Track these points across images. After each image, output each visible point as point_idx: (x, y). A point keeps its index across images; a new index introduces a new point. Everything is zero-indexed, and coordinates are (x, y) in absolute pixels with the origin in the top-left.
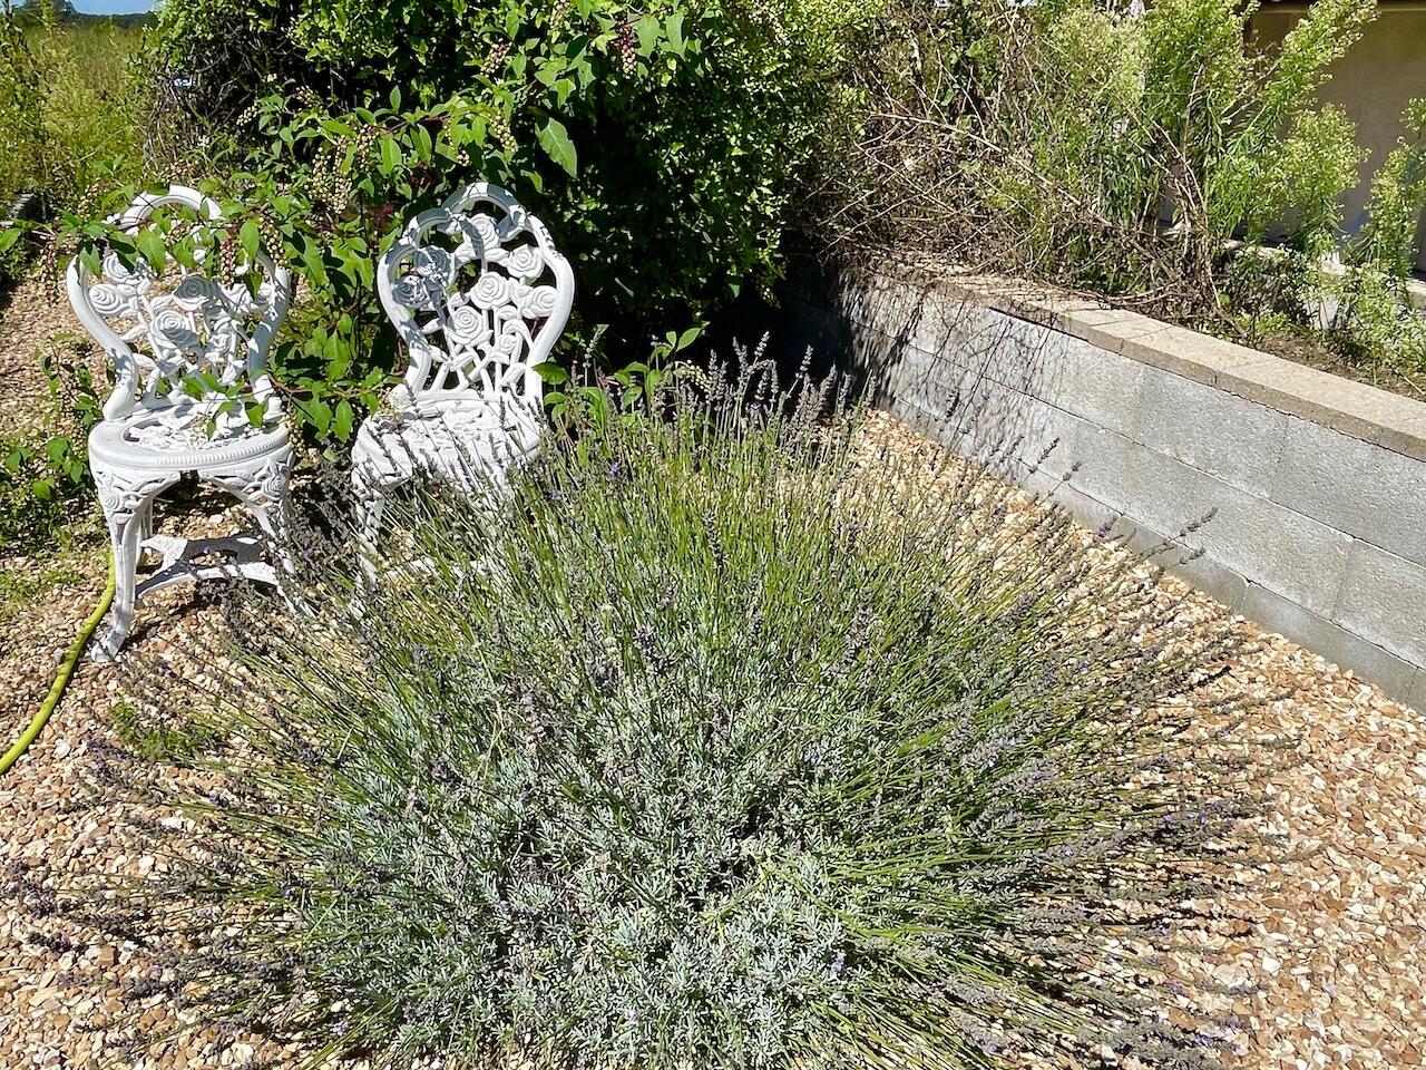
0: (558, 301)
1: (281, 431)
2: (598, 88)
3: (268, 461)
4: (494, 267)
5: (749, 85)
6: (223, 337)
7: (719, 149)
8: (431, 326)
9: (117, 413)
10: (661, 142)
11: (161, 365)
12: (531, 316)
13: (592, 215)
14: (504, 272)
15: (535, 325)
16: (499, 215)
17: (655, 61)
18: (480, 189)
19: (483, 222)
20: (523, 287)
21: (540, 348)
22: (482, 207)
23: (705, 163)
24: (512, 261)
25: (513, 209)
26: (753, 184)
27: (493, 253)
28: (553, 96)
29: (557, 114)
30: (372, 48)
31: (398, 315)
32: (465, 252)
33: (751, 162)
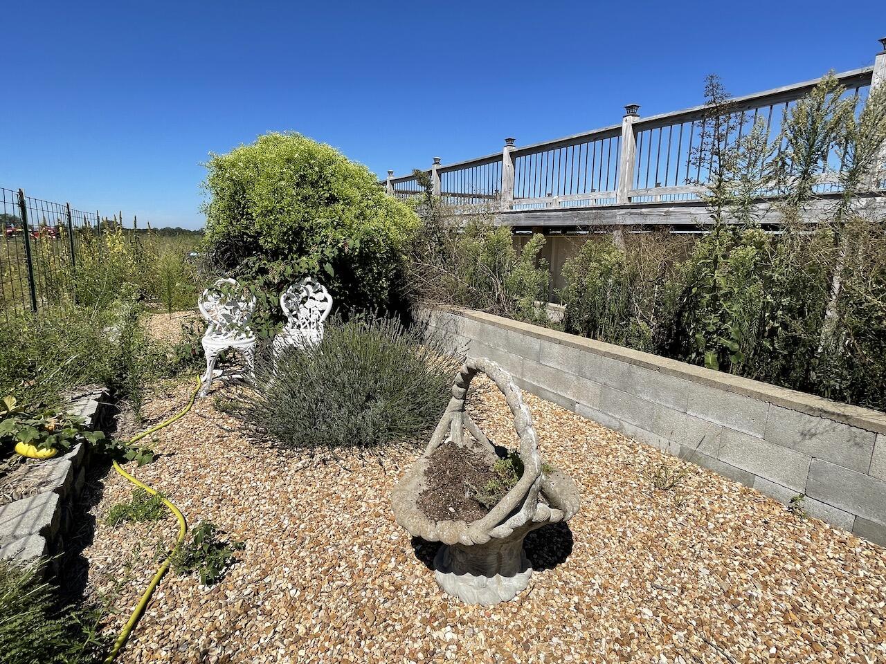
0: (328, 306)
1: (254, 338)
2: (339, 255)
3: (251, 345)
4: (311, 298)
5: (378, 255)
6: (237, 316)
7: (371, 271)
8: (294, 313)
9: (209, 334)
10: (357, 268)
11: (220, 323)
12: (321, 310)
13: (337, 287)
14: (314, 299)
15: (322, 312)
16: (313, 285)
17: (354, 249)
18: (309, 279)
19: (309, 287)
20: (319, 302)
21: (323, 317)
22: (309, 283)
23: (367, 273)
24: (316, 296)
25: (318, 283)
26: (381, 279)
27: (312, 294)
28: (328, 257)
29: (329, 261)
30: (282, 245)
31: (286, 311)
32: (304, 294)
33: (379, 273)
